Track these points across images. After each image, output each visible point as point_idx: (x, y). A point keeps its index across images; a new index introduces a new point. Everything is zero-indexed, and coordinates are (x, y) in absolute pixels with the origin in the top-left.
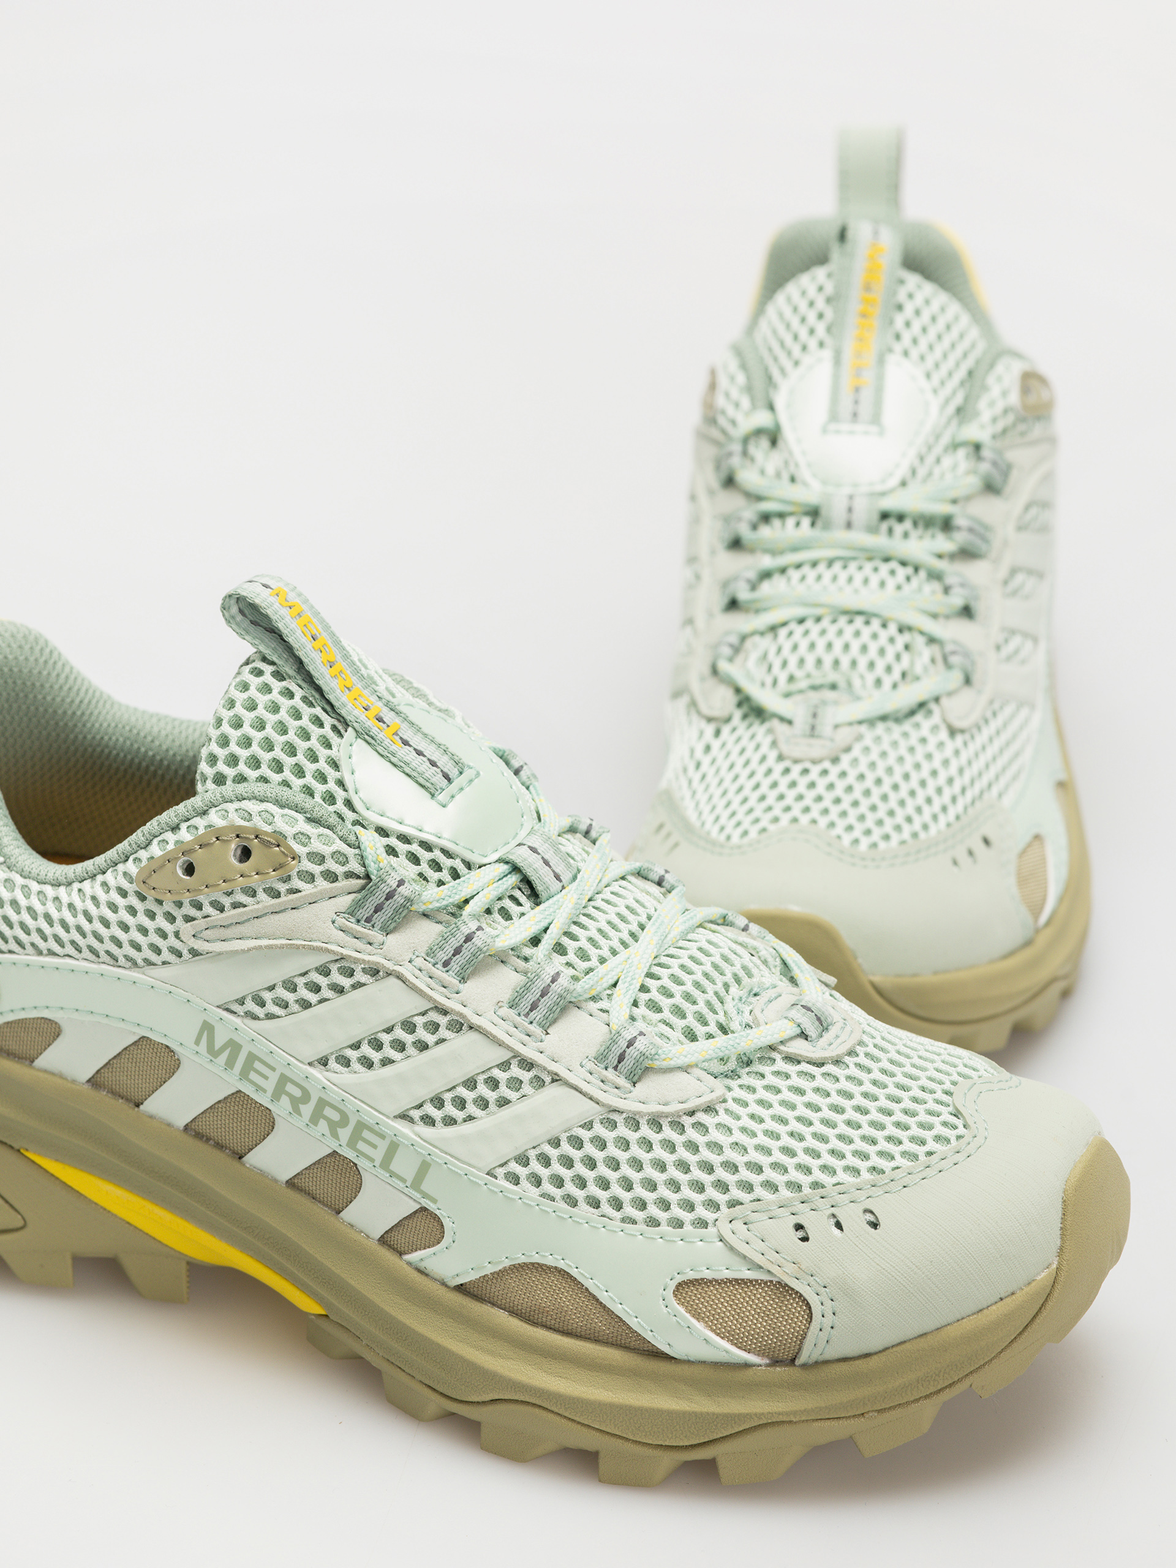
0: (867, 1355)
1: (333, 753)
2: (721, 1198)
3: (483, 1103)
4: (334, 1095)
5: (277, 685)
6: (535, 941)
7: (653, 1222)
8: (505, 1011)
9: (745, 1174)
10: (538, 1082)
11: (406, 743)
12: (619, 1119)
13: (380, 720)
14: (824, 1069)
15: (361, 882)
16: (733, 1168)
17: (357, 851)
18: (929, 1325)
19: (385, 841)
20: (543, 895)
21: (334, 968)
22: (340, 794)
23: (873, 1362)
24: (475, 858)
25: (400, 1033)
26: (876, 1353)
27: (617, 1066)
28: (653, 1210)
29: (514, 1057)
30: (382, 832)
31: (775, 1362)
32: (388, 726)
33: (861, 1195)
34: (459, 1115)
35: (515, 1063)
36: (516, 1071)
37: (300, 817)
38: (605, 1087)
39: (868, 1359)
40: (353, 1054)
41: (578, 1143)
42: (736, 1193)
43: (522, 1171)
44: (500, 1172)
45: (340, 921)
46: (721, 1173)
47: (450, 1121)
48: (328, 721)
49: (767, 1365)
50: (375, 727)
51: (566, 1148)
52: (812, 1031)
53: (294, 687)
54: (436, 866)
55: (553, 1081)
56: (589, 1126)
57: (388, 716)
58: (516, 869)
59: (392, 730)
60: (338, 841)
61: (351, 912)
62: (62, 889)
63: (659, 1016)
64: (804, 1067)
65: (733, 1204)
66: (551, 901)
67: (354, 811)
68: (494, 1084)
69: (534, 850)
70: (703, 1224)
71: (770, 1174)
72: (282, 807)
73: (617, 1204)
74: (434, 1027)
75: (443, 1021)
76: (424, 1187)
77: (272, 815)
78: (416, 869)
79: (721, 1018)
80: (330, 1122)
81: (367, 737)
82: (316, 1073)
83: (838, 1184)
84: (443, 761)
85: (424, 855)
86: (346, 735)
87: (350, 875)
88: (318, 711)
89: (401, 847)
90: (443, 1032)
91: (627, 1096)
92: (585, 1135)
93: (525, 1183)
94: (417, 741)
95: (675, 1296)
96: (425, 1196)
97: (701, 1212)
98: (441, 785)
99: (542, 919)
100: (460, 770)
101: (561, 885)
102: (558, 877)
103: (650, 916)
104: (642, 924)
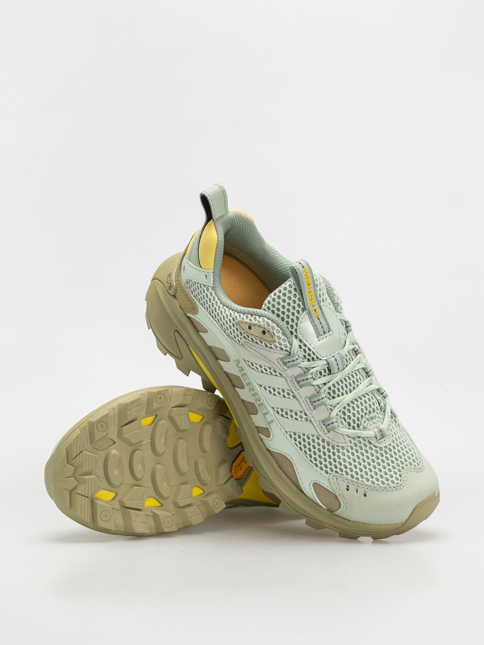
0: (349, 521)
1: (299, 316)
2: (334, 469)
3: (292, 417)
4: (260, 394)
5: (293, 292)
6: (325, 384)
7: (316, 465)
8: (307, 399)
9: (342, 467)
10: (307, 420)
11: (319, 319)
12: (321, 438)
13: (315, 311)
14: (376, 449)
15: (288, 353)
16: (340, 464)
17: (290, 346)
18: (366, 522)
19: (300, 344)
20: (332, 372)
21: (272, 369)
22: (295, 327)
23: (350, 523)
24: (320, 357)
25: (281, 391)
26: (352, 521)
27: (327, 426)
28: (318, 463)
29: (304, 411)
30: (301, 341)
31: (328, 510)
32: (316, 313)
33: (366, 487)
34: (285, 416)
35: (303, 412)
36: (303, 414)
37: (281, 331)
38: (321, 430)
39: (349, 522)
40: (268, 389)
41: (309, 438)
42: (338, 470)
43: (293, 436)
44: (289, 433)
45: (279, 360)
46: (337, 464)
47: (282, 416)
48: (302, 306)
49: (326, 510)
50: (313, 312)
51: (306, 438)
52: (378, 438)
53: (297, 295)
54: (309, 355)
55: (310, 421)
56: (313, 436)
57: (318, 310)
58: (328, 364)
59: (317, 314)
60: (287, 341)
61: (282, 359)
62: (222, 305)
63: (344, 416)
64: (372, 446)
65: (336, 472)
66: (333, 375)
67: (296, 333)
68: (296, 414)
69: (336, 360)
70: (327, 472)
71: (348, 470)
72: (278, 327)
73: (311, 456)
74: (289, 394)
75: (291, 394)
76: (270, 425)
77: (274, 328)
78: (304, 354)
79: (359, 423)
80: (256, 399)
81: (309, 314)
82: (258, 387)
83: (363, 481)
84: (326, 327)
85: (308, 351)
86: (304, 312)
87: (286, 350)
88: (301, 303)
89: (303, 347)
90: (291, 396)
91: (325, 434)
92: (311, 437)
93: (293, 439)
94: (322, 319)
95: (313, 484)
96: (270, 427)
97: (328, 470)
98: (321, 334)
99: (329, 379)
100: (329, 331)
101: (338, 371)
102: (338, 369)
103: (358, 386)
104: (354, 388)
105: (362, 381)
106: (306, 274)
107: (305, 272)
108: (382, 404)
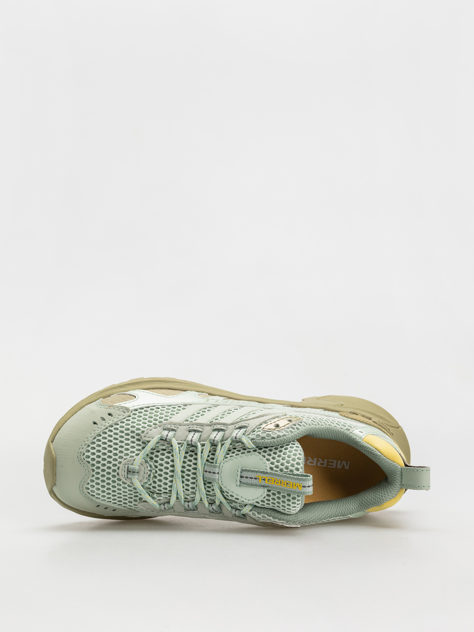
5: (290, 468)
11: (256, 479)
13: (264, 480)
24: (225, 460)
32: (262, 480)
57: (263, 483)
66: (204, 464)
69: (214, 473)
94: (254, 481)
98: (242, 473)
99: (203, 457)
100: (240, 482)
101: (205, 470)
102: (206, 471)
103: (183, 482)
104: (183, 477)
105: (184, 490)
106: (296, 486)
107: (299, 485)
108: (155, 495)
